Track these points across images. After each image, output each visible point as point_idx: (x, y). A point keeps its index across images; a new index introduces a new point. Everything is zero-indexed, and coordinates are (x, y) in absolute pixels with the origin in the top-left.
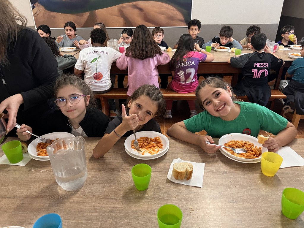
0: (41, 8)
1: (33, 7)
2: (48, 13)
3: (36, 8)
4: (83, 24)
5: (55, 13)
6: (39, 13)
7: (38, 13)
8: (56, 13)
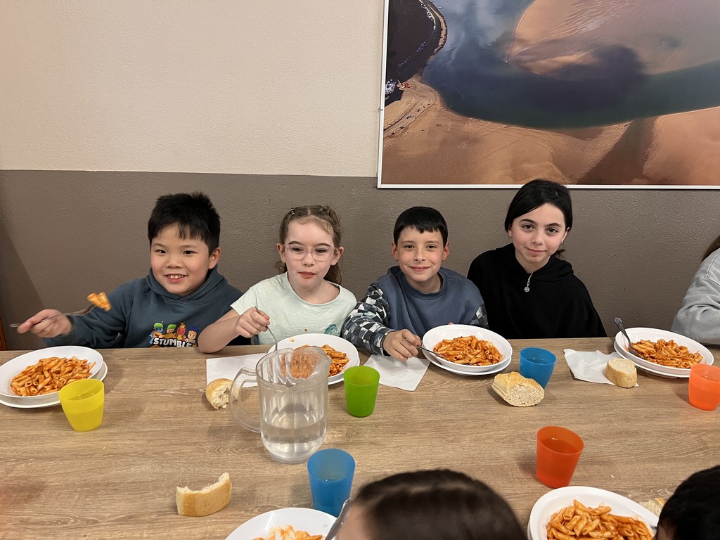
0: (426, 103)
1: (392, 98)
2: (450, 123)
3: (404, 99)
4: (587, 170)
5: (483, 122)
6: (410, 120)
7: (405, 123)
8: (489, 123)
